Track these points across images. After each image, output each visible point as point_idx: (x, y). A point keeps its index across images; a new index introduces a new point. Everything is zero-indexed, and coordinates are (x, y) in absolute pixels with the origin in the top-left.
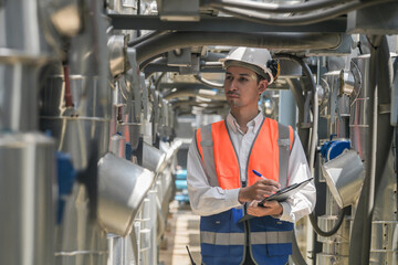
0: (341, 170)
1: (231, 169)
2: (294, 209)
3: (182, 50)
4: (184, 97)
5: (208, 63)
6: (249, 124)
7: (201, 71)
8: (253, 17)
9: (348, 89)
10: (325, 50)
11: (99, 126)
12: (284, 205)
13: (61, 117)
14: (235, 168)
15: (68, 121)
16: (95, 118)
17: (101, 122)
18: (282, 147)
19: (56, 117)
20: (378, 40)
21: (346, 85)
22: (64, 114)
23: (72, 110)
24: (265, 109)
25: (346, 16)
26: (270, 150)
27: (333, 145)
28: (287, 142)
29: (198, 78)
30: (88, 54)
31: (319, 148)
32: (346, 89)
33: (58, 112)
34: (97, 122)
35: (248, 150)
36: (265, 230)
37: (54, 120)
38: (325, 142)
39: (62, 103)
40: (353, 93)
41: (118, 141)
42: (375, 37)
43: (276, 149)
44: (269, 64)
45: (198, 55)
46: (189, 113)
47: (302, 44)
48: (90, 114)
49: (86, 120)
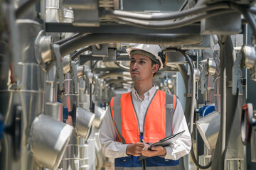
0: (208, 124)
1: (133, 125)
2: (175, 151)
3: (101, 45)
4: (115, 77)
5: (121, 54)
6: (145, 94)
7: (117, 59)
8: (138, 24)
9: (212, 71)
10: (193, 46)
11: (35, 96)
12: (167, 148)
13: (9, 90)
14: (135, 124)
15: (14, 93)
16: (32, 91)
17: (37, 94)
18: (168, 109)
19: (5, 91)
20: (224, 38)
21: (210, 68)
22: (11, 88)
23: (16, 85)
24: (168, 84)
25: (200, 22)
26: (160, 112)
27: (207, 108)
28: (171, 106)
29: (118, 64)
30: (27, 48)
31: (197, 110)
32: (210, 71)
33: (7, 87)
34: (34, 93)
35: (145, 112)
36: (156, 166)
37: (4, 92)
38: (202, 106)
39: (9, 80)
40: (215, 74)
41: (58, 106)
42: (222, 36)
43: (164, 111)
44: (160, 54)
45: (115, 49)
46: (121, 88)
47: (176, 41)
48: (28, 88)
49: (26, 92)
